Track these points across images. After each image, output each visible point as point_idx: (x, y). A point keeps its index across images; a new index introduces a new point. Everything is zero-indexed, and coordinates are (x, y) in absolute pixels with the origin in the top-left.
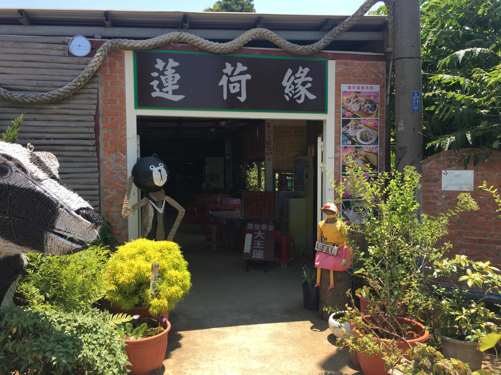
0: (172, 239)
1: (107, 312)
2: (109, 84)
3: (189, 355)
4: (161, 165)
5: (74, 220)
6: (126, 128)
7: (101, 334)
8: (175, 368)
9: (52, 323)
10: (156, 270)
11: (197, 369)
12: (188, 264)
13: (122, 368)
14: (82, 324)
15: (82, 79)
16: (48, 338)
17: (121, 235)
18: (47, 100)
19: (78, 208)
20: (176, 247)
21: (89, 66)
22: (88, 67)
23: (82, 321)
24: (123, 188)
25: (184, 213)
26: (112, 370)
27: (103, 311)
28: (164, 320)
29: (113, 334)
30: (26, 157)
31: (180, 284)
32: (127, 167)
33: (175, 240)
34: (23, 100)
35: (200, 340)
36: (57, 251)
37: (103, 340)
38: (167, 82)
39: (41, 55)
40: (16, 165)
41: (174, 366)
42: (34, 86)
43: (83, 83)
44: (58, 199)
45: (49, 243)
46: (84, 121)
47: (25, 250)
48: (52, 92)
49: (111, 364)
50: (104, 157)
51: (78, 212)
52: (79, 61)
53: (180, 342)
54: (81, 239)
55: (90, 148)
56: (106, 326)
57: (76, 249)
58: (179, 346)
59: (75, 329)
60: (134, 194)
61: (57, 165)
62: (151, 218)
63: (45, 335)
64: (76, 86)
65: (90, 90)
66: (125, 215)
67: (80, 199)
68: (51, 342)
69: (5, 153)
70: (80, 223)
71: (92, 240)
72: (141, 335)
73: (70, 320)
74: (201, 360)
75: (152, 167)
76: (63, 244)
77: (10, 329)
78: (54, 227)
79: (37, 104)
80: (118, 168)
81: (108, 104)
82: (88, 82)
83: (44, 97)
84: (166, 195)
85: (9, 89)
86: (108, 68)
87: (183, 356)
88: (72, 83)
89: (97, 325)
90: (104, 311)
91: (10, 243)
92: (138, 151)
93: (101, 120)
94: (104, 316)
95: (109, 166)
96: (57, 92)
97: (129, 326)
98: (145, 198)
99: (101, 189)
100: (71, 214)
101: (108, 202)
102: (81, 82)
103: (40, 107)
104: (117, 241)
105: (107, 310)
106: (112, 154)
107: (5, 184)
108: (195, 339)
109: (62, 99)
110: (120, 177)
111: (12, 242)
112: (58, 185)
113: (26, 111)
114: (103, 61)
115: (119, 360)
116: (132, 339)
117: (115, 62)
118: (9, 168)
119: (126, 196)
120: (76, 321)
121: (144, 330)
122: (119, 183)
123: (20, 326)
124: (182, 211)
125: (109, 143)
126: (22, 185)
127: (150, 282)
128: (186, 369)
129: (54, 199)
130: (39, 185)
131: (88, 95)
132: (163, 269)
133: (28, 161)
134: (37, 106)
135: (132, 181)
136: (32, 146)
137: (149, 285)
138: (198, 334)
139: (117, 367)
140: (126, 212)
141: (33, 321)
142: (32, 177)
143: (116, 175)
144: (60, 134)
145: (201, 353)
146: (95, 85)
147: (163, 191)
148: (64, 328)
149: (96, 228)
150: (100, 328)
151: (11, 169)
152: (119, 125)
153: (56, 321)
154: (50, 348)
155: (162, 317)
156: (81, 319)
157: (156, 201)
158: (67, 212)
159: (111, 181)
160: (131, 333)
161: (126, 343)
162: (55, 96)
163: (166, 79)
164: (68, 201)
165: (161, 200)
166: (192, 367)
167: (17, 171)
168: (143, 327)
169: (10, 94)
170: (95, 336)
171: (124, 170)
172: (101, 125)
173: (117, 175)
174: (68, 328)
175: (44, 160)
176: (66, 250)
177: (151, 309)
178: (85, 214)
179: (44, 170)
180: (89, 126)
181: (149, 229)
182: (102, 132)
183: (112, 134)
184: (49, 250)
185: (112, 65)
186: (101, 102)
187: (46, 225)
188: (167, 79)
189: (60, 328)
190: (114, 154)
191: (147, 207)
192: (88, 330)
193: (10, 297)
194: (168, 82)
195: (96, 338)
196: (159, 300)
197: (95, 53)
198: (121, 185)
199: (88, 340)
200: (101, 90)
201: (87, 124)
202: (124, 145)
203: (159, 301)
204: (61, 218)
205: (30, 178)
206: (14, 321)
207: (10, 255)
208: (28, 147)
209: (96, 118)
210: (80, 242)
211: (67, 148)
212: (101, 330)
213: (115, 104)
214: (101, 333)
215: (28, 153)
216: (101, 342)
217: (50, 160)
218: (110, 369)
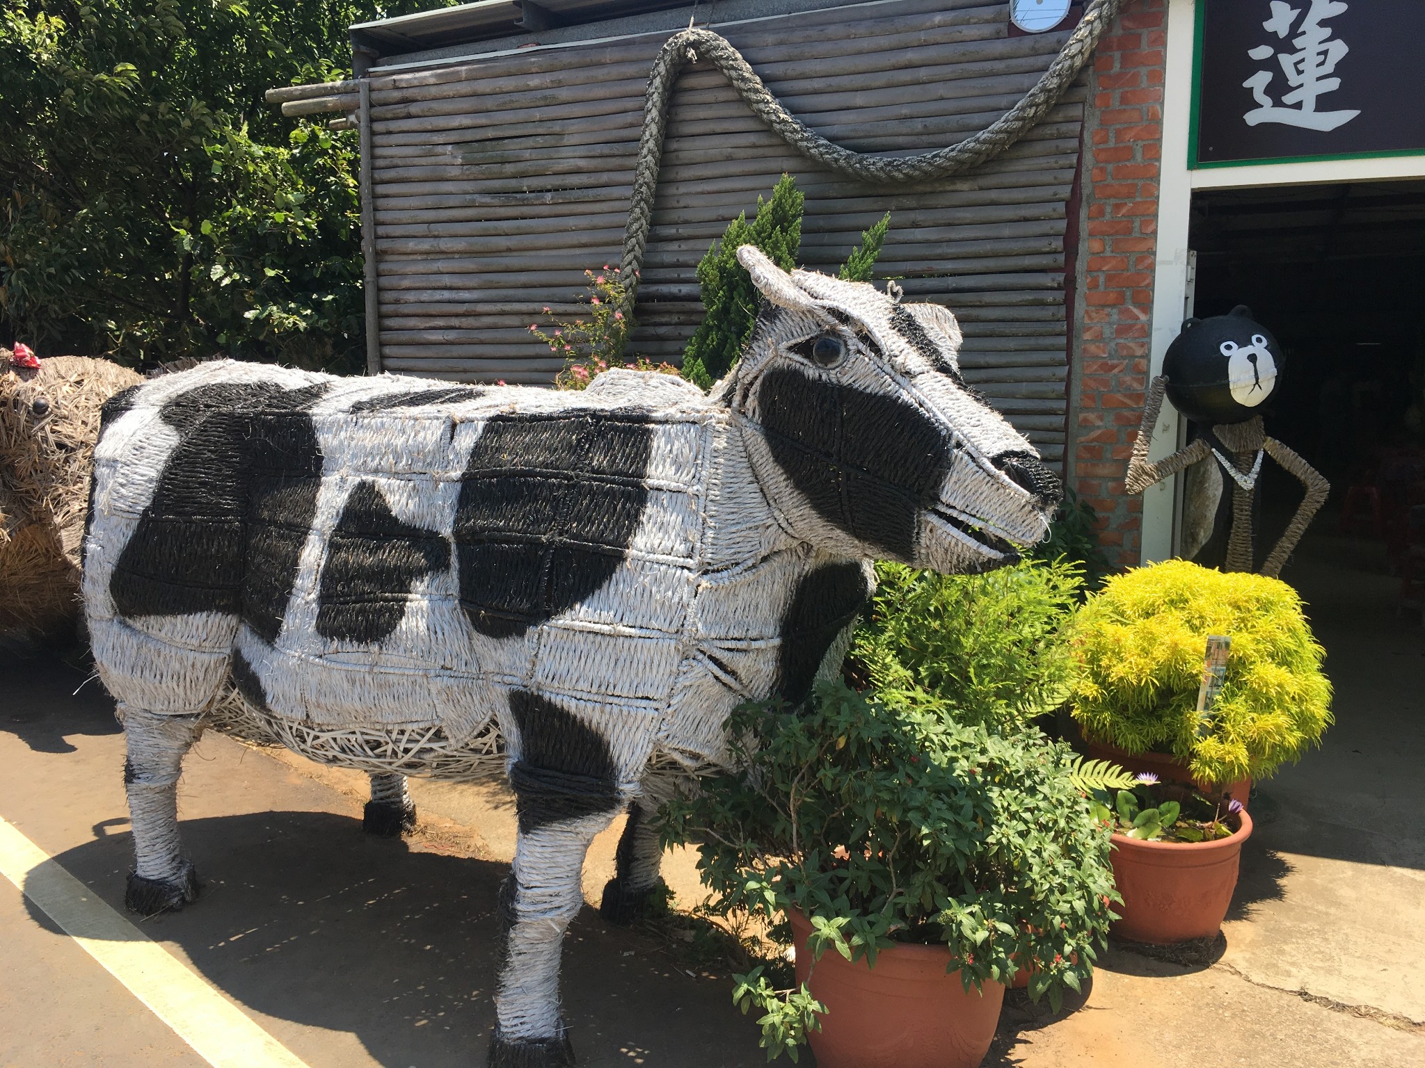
0: (1278, 571)
1: (1064, 745)
2: (1115, 103)
3: (1305, 925)
4: (1259, 340)
5: (988, 482)
6: (1155, 232)
7: (1045, 798)
8: (1257, 951)
9: (927, 744)
10: (1221, 657)
11: (1329, 971)
12: (1324, 653)
13: (1096, 905)
14: (998, 762)
15: (1041, 98)
16: (916, 778)
17: (1121, 546)
18: (945, 169)
19: (999, 452)
20: (1288, 598)
21: (1062, 55)
22: (1058, 59)
23: (999, 755)
24: (1133, 410)
25: (1325, 495)
26: (1070, 902)
27: (1055, 741)
28: (1232, 805)
29: (1077, 808)
30: (881, 315)
31: (1294, 709)
32: (1150, 350)
33: (1286, 576)
34: (888, 174)
35: (1345, 892)
36: (942, 562)
37: (1049, 815)
38: (1300, 72)
39: (937, 44)
40: (857, 334)
41: (1253, 944)
42: (917, 134)
43: (1043, 108)
44: (950, 425)
45: (924, 539)
46: (1038, 219)
47: (869, 552)
48: (960, 146)
49: (1067, 884)
50: (1087, 321)
51: (998, 461)
52: (1037, 46)
53: (1282, 882)
54: (1003, 535)
55: (1049, 297)
56: (1060, 781)
57: (990, 560)
58: (1276, 893)
59: (980, 769)
60: (1166, 429)
61: (958, 339)
62: (1214, 502)
63: (909, 770)
64: (1023, 119)
65: (1058, 126)
66: (1135, 487)
67: (1007, 427)
68: (921, 789)
69: (834, 304)
70: (1001, 491)
71: (1030, 541)
72: (1158, 831)
73: (970, 745)
74: (1344, 949)
75: (1229, 347)
76: (957, 545)
77: (831, 736)
78: (939, 500)
79: (921, 181)
80: (1125, 353)
81: (1109, 162)
82: (1055, 105)
83: (938, 161)
84: (1268, 434)
85: (860, 150)
86: (1117, 55)
87: (1288, 924)
88: (1012, 113)
89: (1037, 773)
90: (1057, 742)
91: (839, 531)
92: (1186, 298)
93: (1083, 213)
94: (1057, 754)
95: (1098, 347)
96: (972, 144)
97: (1127, 801)
98: (1198, 442)
99: (1071, 410)
100: (981, 468)
101: (1089, 449)
102: (1037, 105)
103: (929, 189)
104: (1106, 562)
105: (1066, 740)
106: (1109, 310)
107: (831, 383)
108: (1330, 885)
109: (985, 162)
110: (1128, 379)
111: (843, 530)
112: (954, 387)
113: (894, 203)
114: (1102, 37)
115: (1089, 881)
116: (1132, 835)
117: (1139, 31)
118: (842, 342)
119: (1141, 433)
120: (983, 751)
121: (1170, 820)
122: (1125, 396)
123: (853, 736)
124: (1317, 487)
125: (1102, 279)
126: (868, 386)
127: (1198, 689)
128: (1293, 964)
129: (941, 424)
130: (909, 387)
131: (1053, 144)
132: (1240, 658)
133: (886, 324)
134: (920, 188)
135: (1161, 388)
136: (897, 288)
137: (1196, 700)
138: (1343, 872)
139: (1083, 897)
140: (1137, 480)
141: (883, 728)
142: (893, 367)
143: (1116, 371)
144: (972, 260)
145: (1348, 931)
146: (1076, 112)
147: (1258, 421)
148: (953, 760)
149: (1042, 509)
150: (1042, 782)
151: (846, 345)
152: (1137, 224)
153: (936, 740)
154: (918, 804)
155: (1228, 797)
156: (996, 749)
157: (1234, 450)
158: (970, 461)
159: (1102, 389)
160: (1132, 820)
161: (1112, 841)
162: (967, 155)
163: (1296, 64)
164: (976, 432)
165: (1251, 447)
166: (1315, 964)
167: (859, 352)
168: (1169, 811)
169: (860, 162)
170: (1030, 802)
171: (1142, 357)
172: (1085, 226)
173: (1121, 371)
174: (963, 764)
175: (924, 325)
176: (963, 561)
177: (1194, 765)
178: (1017, 469)
179: (921, 348)
180: (1052, 232)
181: (1204, 536)
182: (1087, 247)
183: (1112, 252)
184: (923, 557)
185: (1129, 44)
186: (1088, 158)
187: (919, 492)
188: (1303, 60)
189: (945, 760)
190: (1115, 311)
191: (1202, 470)
192: (1010, 781)
193: (835, 665)
194: (1303, 72)
195: (1031, 806)
196: (1222, 743)
197: (1083, 15)
198: (1128, 402)
199: (1009, 805)
200: (1092, 125)
201: (1045, 227)
202: (1147, 282)
203: (1221, 746)
204: (954, 474)
205: (888, 368)
206: (843, 720)
207: (838, 561)
208: (889, 290)
209: (1072, 207)
210: (1000, 544)
211: (988, 297)
212: (1045, 789)
213: (1128, 160)
214: (1045, 796)
215: (888, 305)
216: (1042, 820)
217: (940, 325)
218: (1065, 897)
